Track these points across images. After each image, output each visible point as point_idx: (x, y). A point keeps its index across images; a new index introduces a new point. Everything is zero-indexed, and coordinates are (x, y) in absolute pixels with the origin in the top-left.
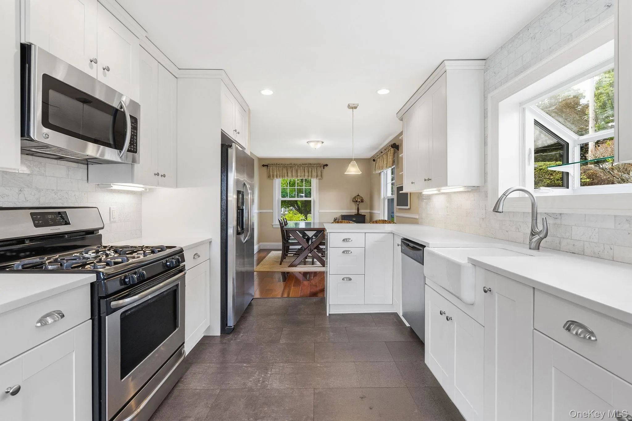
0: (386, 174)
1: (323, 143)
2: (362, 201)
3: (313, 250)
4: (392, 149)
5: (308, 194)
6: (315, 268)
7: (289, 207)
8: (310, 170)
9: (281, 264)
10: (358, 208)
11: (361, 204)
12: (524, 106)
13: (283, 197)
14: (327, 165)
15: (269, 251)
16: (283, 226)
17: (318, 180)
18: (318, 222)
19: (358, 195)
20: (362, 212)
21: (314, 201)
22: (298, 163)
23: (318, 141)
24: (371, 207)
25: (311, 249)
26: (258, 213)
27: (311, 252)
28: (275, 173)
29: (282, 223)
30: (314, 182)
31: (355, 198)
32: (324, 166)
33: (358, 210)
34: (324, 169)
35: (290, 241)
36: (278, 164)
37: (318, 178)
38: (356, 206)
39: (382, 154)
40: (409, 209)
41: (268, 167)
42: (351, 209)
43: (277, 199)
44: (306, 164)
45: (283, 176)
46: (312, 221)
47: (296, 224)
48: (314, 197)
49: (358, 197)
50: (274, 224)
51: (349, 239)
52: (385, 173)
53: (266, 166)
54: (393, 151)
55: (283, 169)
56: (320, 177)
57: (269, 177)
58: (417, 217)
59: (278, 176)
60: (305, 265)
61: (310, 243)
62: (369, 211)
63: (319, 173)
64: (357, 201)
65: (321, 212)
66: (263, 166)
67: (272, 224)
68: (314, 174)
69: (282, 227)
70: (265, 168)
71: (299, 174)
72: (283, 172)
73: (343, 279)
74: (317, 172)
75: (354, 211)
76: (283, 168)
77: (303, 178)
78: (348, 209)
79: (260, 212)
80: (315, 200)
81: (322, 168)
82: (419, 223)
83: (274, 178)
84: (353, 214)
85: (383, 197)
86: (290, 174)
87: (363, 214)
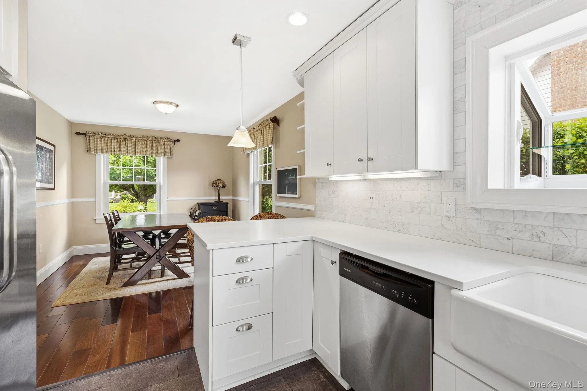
0: (257, 155)
1: (177, 106)
2: (224, 186)
3: (164, 256)
4: (272, 124)
5: (152, 177)
6: (166, 282)
7: (122, 191)
8: (155, 145)
9: (108, 283)
10: (219, 194)
11: (222, 189)
12: (511, 62)
13: (113, 180)
14: (178, 141)
15: (89, 257)
16: (112, 223)
17: (166, 159)
18: (167, 213)
19: (219, 179)
20: (224, 198)
21: (160, 187)
22: (137, 134)
23: (170, 103)
24: (234, 192)
25: (160, 257)
26: (68, 203)
27: (160, 260)
28: (99, 146)
29: (111, 219)
30: (161, 161)
31: (215, 182)
32: (175, 141)
33: (219, 196)
34: (174, 145)
35: (124, 246)
36: (104, 133)
37: (166, 156)
38: (215, 191)
39: (255, 130)
40: (299, 198)
41: (86, 136)
42: (210, 196)
43: (102, 182)
44: (148, 137)
45: (113, 151)
46: (157, 213)
47: (134, 219)
48: (161, 180)
49: (220, 181)
50: (96, 218)
51: (247, 257)
52: (255, 153)
53: (82, 134)
54: (273, 127)
55: (113, 142)
56: (170, 155)
57: (89, 150)
58: (311, 207)
59: (105, 151)
60: (150, 278)
61: (157, 246)
62: (231, 198)
63: (168, 151)
64: (217, 187)
65: (169, 200)
66: (78, 134)
67: (94, 218)
68: (161, 150)
69: (110, 226)
70: (82, 137)
71: (138, 150)
72: (113, 145)
73: (237, 330)
74: (165, 149)
75: (213, 198)
76: (113, 140)
77: (145, 155)
78: (206, 196)
79: (73, 202)
80: (162, 184)
81: (172, 143)
82: (317, 216)
83: (97, 153)
84: (213, 201)
85: (252, 182)
86: (123, 148)
87: (224, 201)
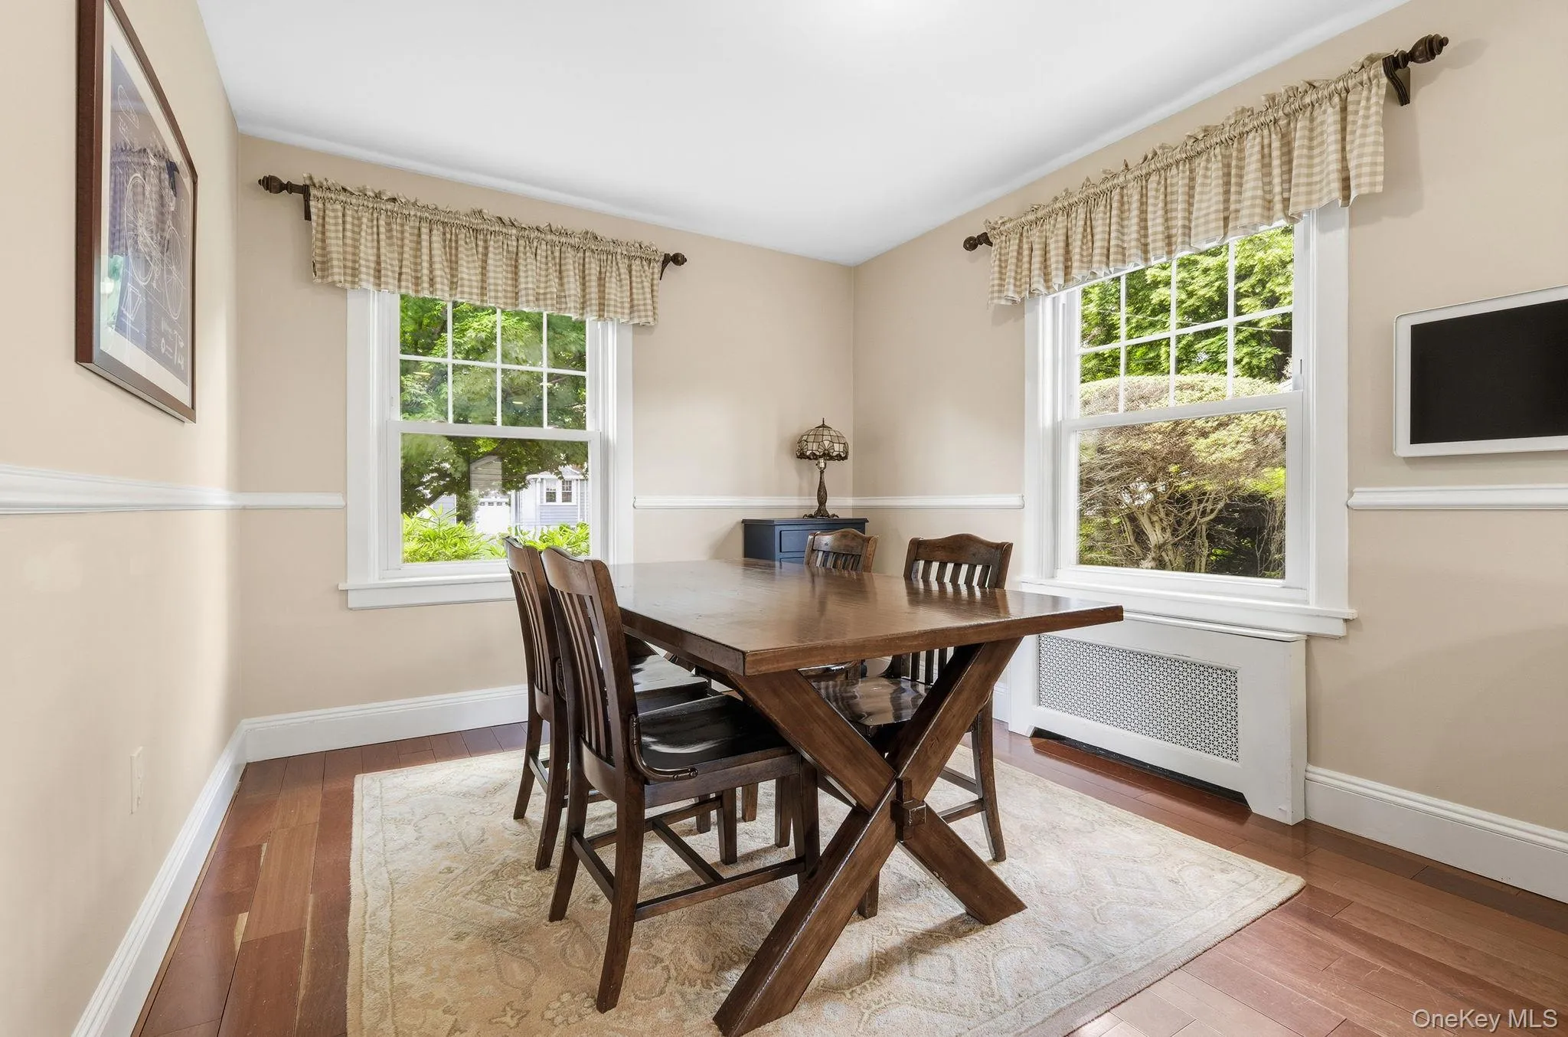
5: (570, 411)
8: (593, 269)
10: (821, 483)
13: (413, 414)
14: (678, 259)
17: (629, 334)
19: (823, 426)
26: (233, 509)
28: (367, 253)
30: (604, 342)
31: (805, 438)
32: (666, 259)
33: (822, 498)
34: (665, 275)
36: (389, 197)
37: (632, 322)
41: (306, 201)
43: (374, 421)
44: (566, 234)
48: (607, 425)
49: (822, 436)
50: (351, 582)
53: (290, 188)
55: (425, 237)
57: (318, 269)
62: (848, 502)
64: (817, 456)
65: (643, 509)
66: (271, 184)
67: (342, 586)
68: (616, 292)
70: (286, 206)
72: (425, 251)
74: (632, 288)
76: (425, 230)
77: (542, 309)
79: (244, 508)
80: (613, 440)
81: (657, 269)
83: (354, 282)
